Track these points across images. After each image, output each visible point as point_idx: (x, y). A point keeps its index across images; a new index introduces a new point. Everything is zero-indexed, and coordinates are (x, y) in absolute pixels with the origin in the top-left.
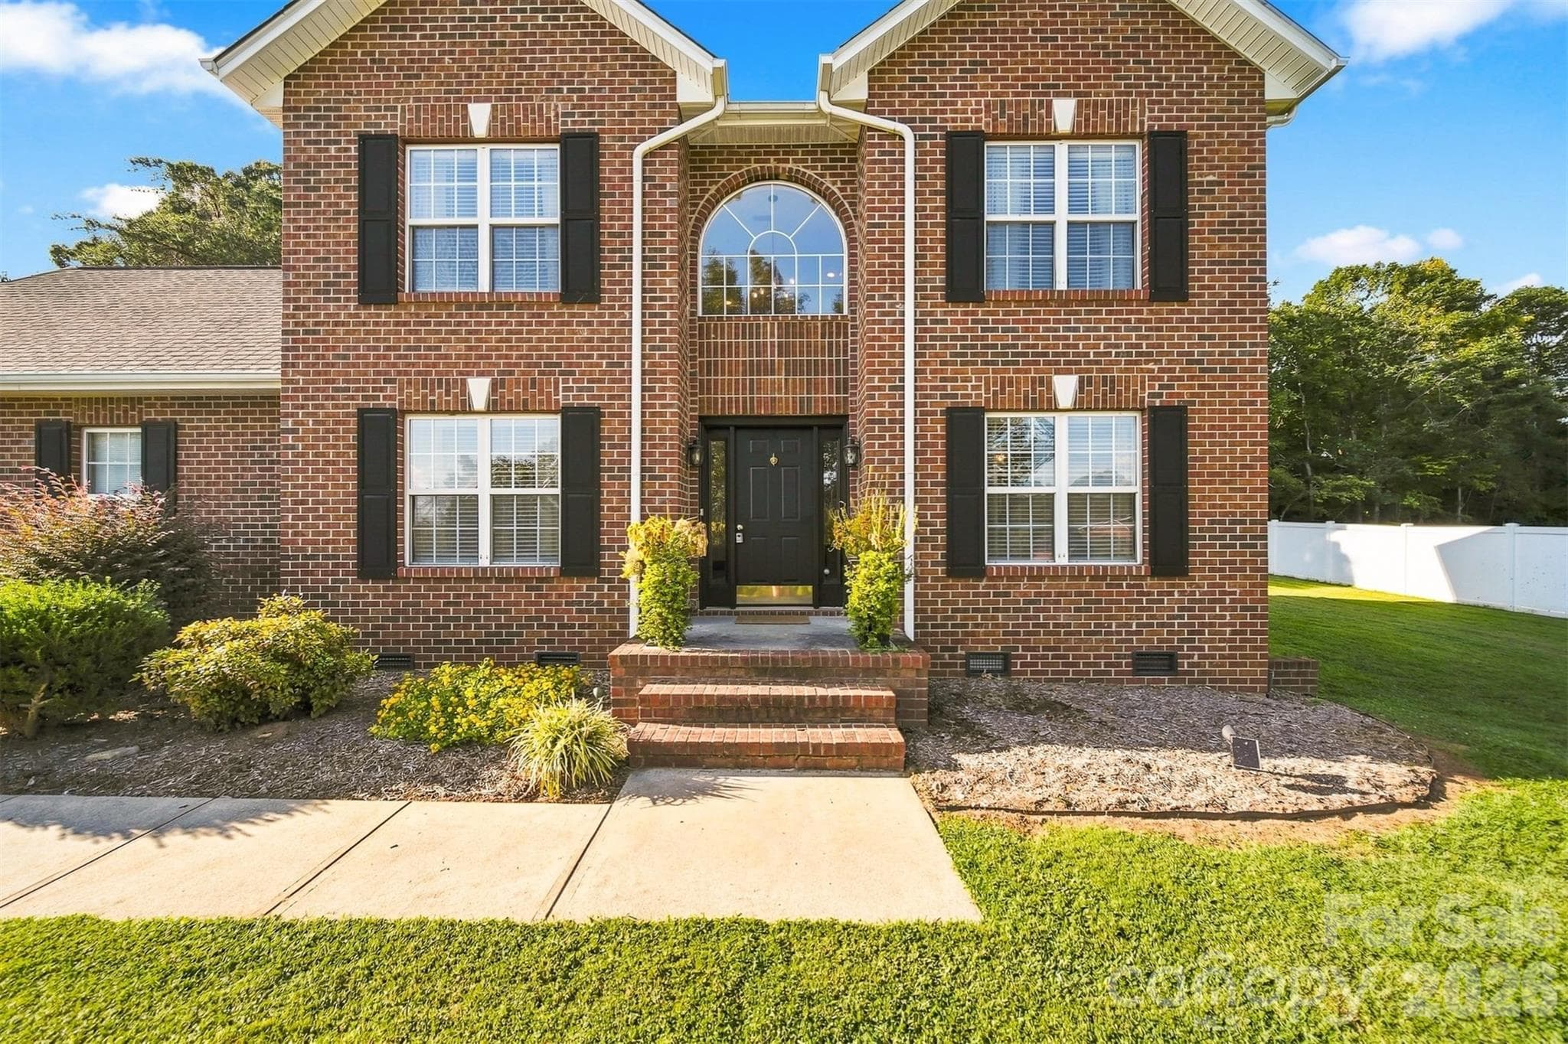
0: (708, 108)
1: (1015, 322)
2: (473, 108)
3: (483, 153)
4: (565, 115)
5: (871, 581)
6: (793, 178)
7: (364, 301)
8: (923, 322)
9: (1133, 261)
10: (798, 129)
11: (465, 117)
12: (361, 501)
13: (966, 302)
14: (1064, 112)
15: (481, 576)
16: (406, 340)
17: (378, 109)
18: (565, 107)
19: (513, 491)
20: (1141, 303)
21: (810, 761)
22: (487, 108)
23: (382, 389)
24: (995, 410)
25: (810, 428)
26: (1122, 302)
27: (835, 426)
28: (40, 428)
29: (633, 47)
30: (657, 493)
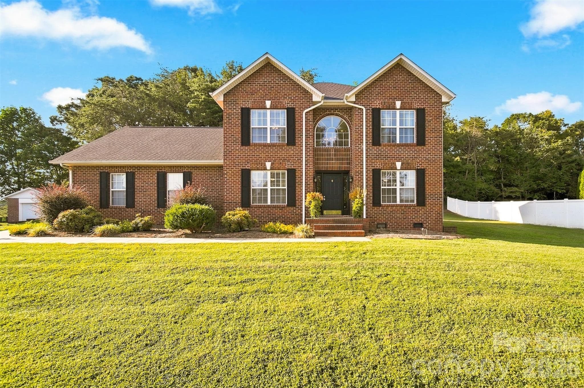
0: (320, 102)
1: (388, 150)
2: (267, 102)
3: (268, 111)
4: (287, 103)
5: (357, 204)
6: (337, 115)
7: (243, 145)
8: (368, 150)
9: (414, 137)
10: (339, 105)
11: (265, 103)
12: (242, 190)
13: (377, 146)
14: (398, 104)
15: (269, 206)
16: (252, 154)
17: (245, 101)
18: (288, 102)
19: (276, 188)
20: (415, 146)
21: (348, 235)
22: (270, 102)
23: (246, 165)
24: (383, 170)
25: (341, 173)
26: (411, 146)
27: (347, 173)
28: (158, 173)
29: (303, 88)
30: (309, 188)
